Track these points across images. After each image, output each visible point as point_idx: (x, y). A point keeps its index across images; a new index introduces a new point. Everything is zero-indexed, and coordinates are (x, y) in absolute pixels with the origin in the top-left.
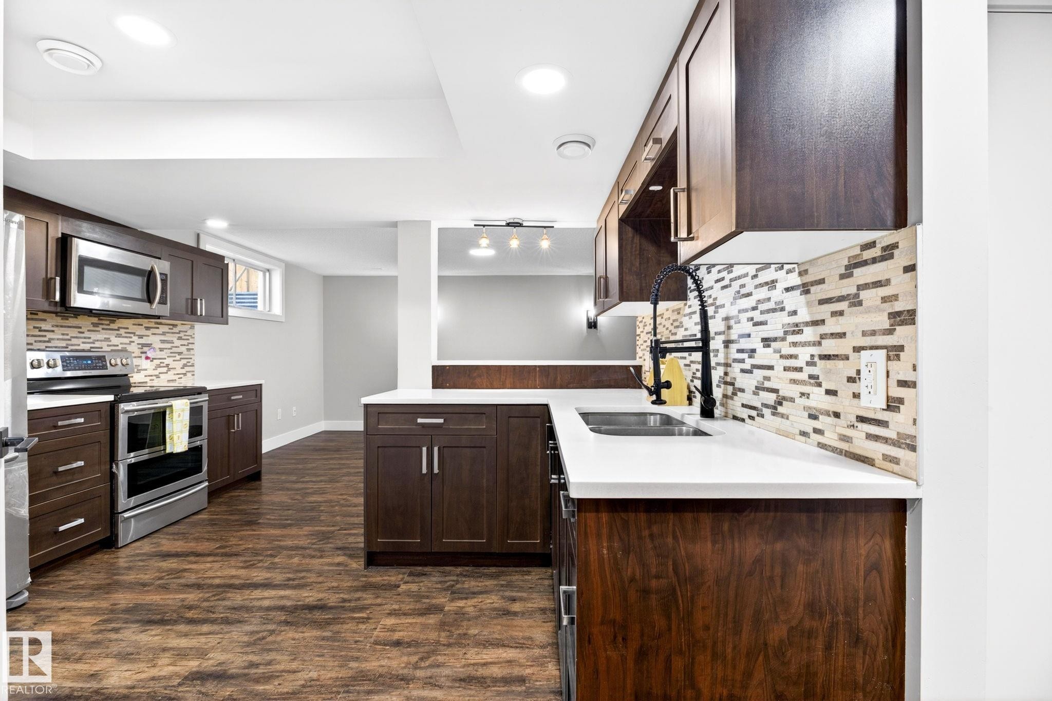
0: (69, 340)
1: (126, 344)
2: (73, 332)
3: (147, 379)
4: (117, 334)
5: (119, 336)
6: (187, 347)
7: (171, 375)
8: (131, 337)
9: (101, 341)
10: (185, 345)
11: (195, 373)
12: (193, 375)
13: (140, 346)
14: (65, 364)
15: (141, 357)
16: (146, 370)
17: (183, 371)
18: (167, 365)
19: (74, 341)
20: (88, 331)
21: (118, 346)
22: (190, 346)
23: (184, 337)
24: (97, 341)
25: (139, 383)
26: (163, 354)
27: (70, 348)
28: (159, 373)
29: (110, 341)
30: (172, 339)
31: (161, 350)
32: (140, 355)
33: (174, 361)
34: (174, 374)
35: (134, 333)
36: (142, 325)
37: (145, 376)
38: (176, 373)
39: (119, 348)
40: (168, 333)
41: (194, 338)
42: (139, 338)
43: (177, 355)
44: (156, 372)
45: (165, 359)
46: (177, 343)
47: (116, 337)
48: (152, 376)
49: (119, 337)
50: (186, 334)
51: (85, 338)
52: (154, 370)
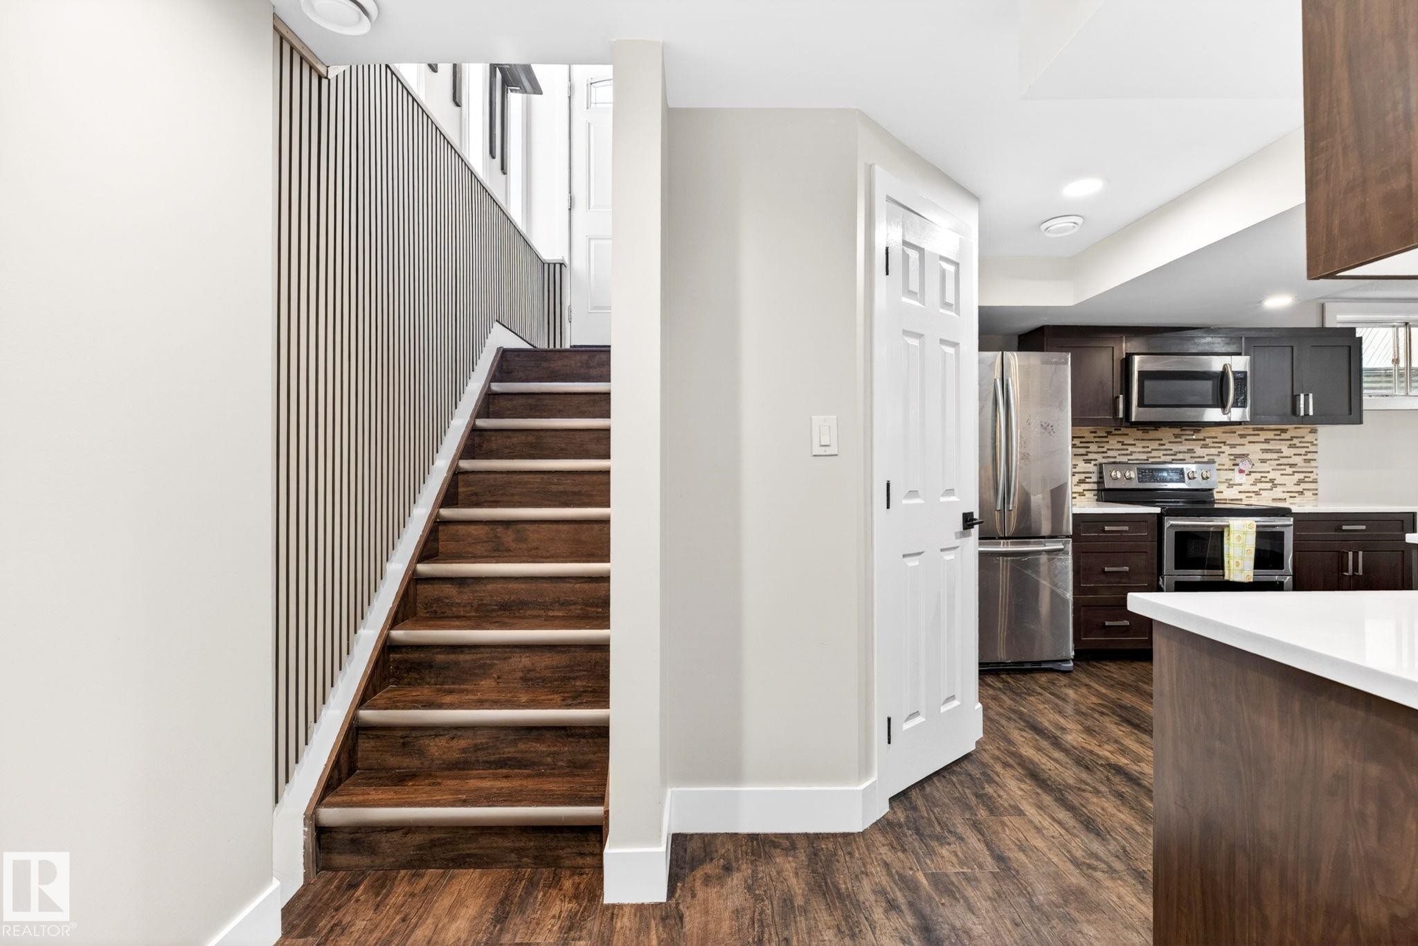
0: (1150, 452)
1: (1213, 455)
2: (1155, 445)
3: (1243, 496)
4: (1203, 445)
5: (1205, 446)
6: (1305, 457)
7: (1278, 493)
8: (1220, 447)
9: (1184, 452)
10: (1301, 455)
11: (1319, 492)
12: (1316, 494)
13: (1232, 457)
14: (1140, 476)
15: (1233, 470)
16: (1241, 485)
17: (1299, 488)
18: (1272, 481)
19: (1154, 454)
20: (1170, 442)
21: (1204, 457)
22: (1309, 456)
23: (1298, 445)
24: (1180, 452)
25: (1232, 500)
26: (1265, 467)
27: (1151, 460)
28: (1260, 489)
29: (1195, 452)
30: (1279, 448)
31: (1263, 461)
32: (1233, 467)
33: (1282, 475)
34: (1284, 492)
35: (1224, 443)
36: (1235, 432)
37: (1240, 492)
38: (1286, 490)
39: (1206, 459)
40: (1272, 440)
41: (1316, 445)
42: (1231, 448)
43: (1288, 467)
44: (1256, 488)
45: (1269, 472)
46: (1287, 451)
47: (1201, 448)
48: (1248, 492)
49: (1205, 448)
50: (1303, 440)
51: (1166, 450)
52: (1252, 485)
